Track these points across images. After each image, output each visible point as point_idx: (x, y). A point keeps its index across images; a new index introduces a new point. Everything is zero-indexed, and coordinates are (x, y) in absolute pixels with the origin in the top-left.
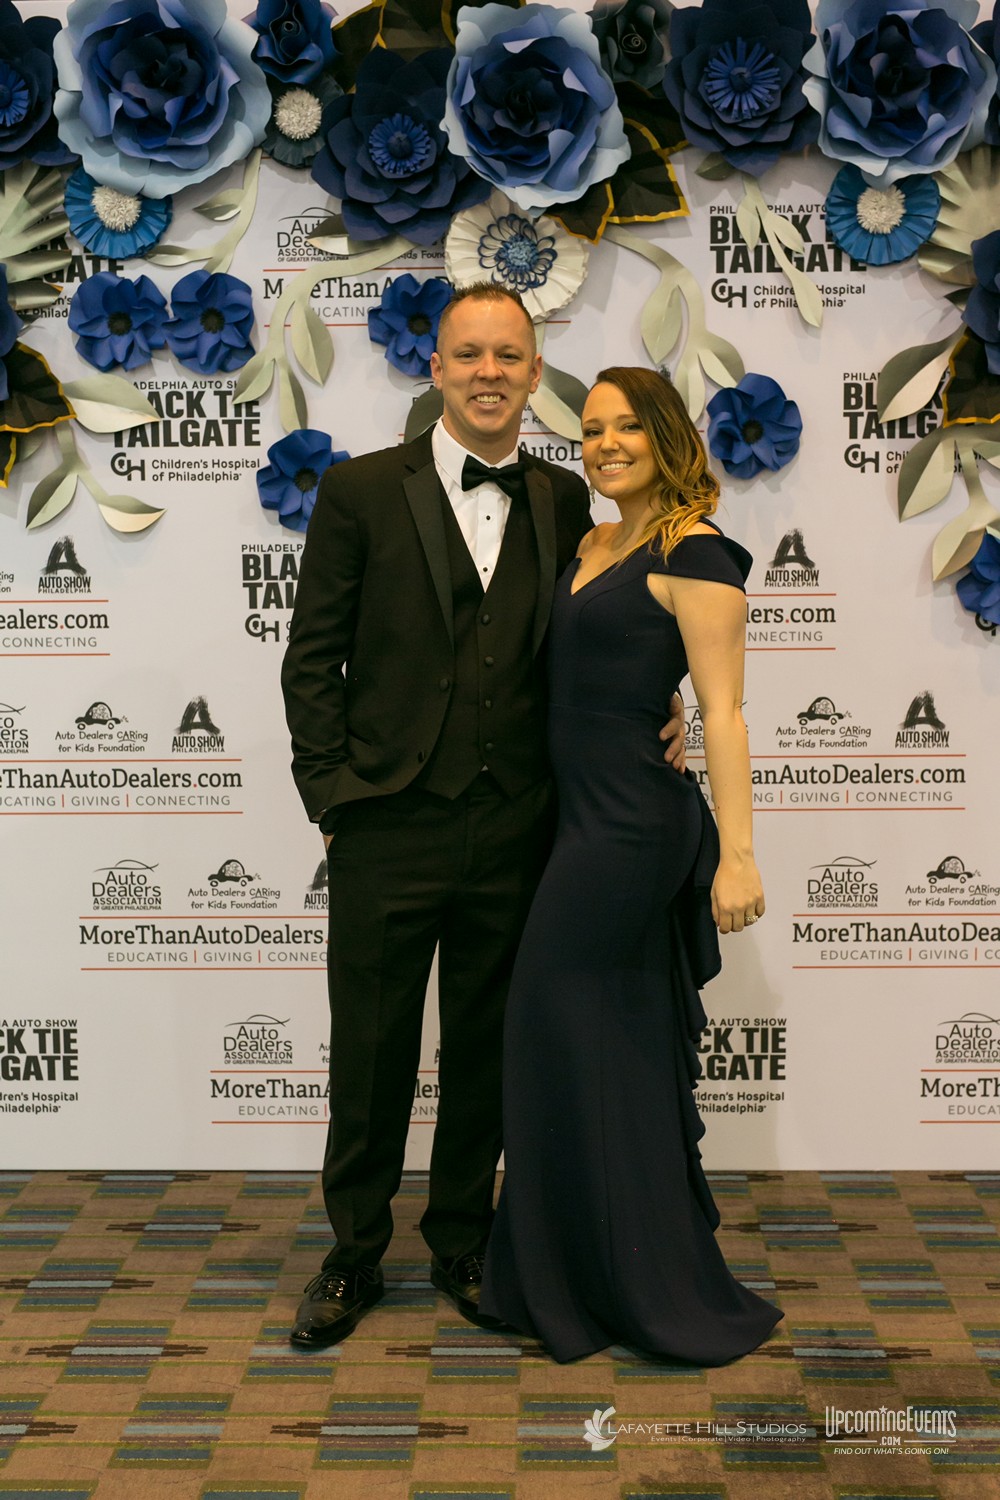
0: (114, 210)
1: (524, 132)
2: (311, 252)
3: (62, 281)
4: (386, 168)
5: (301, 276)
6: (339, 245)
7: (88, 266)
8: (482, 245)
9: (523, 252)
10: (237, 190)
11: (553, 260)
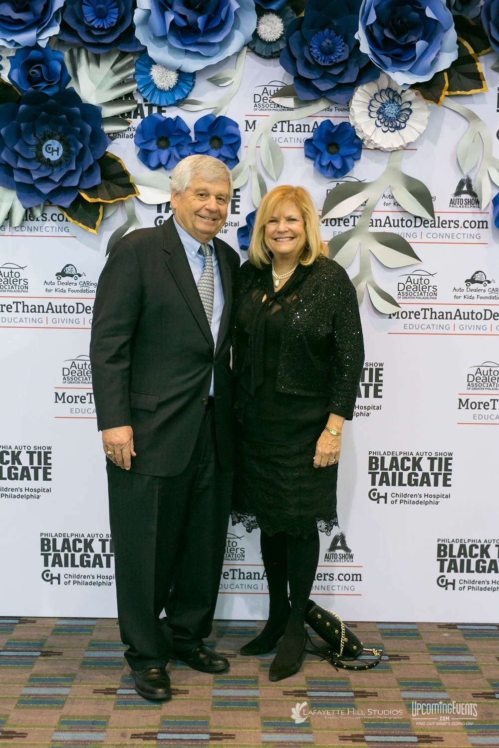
0: (163, 79)
1: (401, 41)
2: (272, 106)
4: (319, 59)
6: (289, 102)
8: (371, 105)
9: (394, 109)
10: (233, 69)
11: (410, 114)
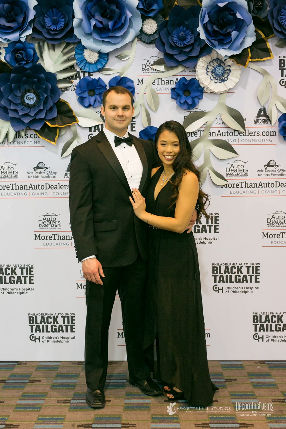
0: (91, 57)
1: (223, 32)
2: (152, 70)
3: (73, 79)
4: (178, 43)
5: (149, 78)
6: (162, 68)
7: (81, 74)
8: (207, 68)
9: (220, 70)
10: (129, 50)
11: (230, 73)
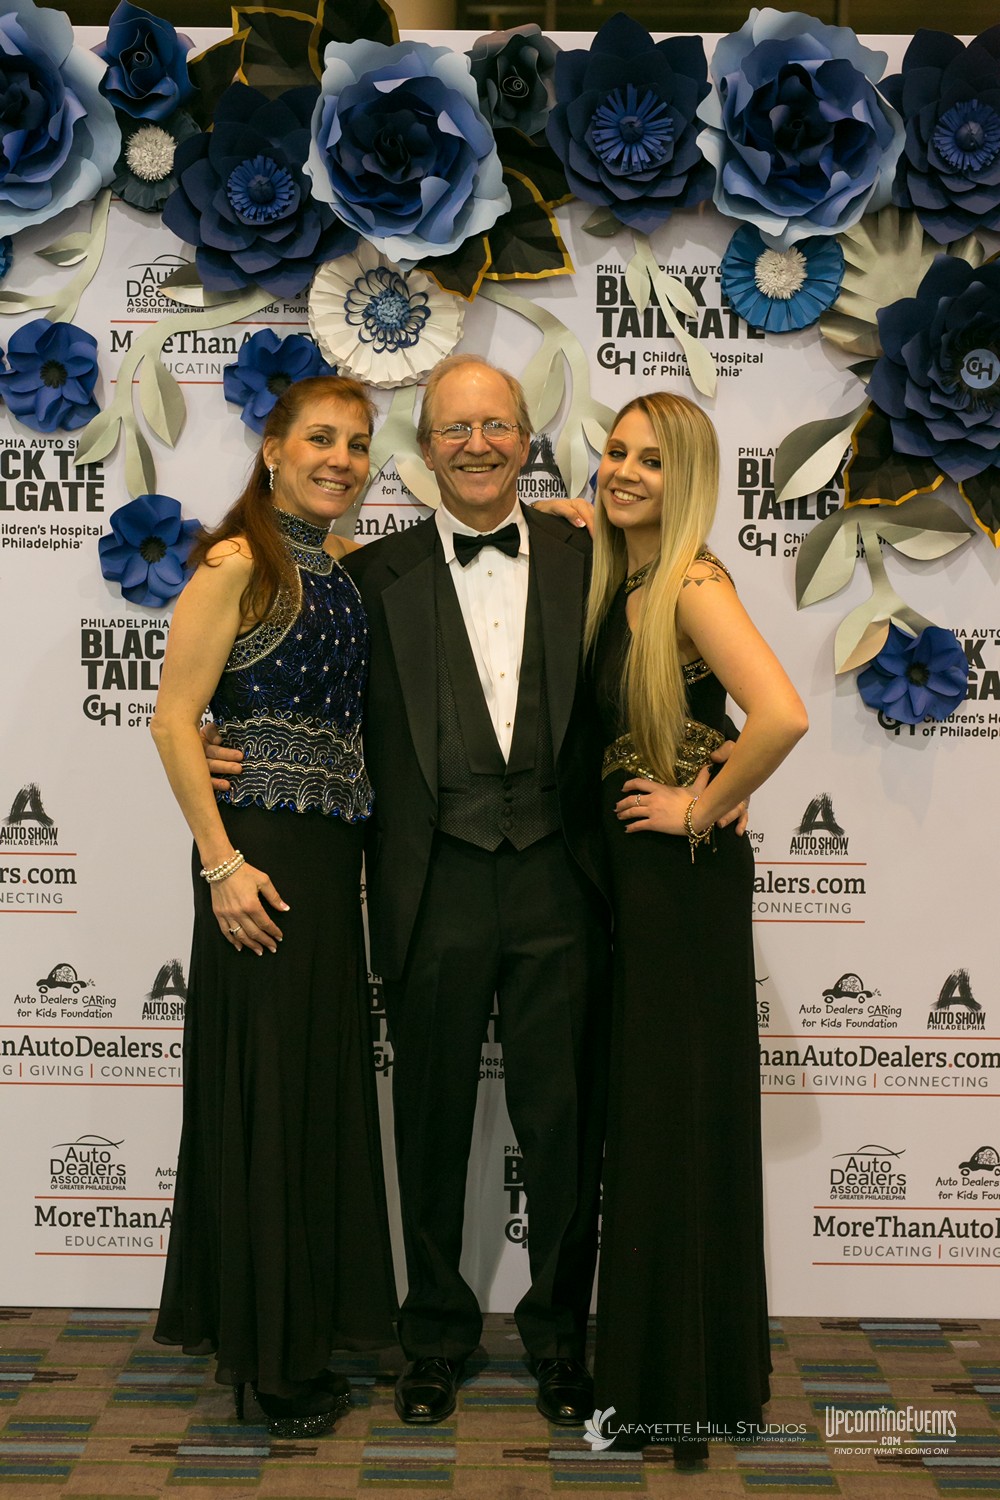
1: (395, 179)
2: (163, 303)
4: (245, 213)
5: (151, 329)
6: (195, 296)
8: (349, 300)
9: (394, 309)
10: (85, 233)
11: (426, 318)
